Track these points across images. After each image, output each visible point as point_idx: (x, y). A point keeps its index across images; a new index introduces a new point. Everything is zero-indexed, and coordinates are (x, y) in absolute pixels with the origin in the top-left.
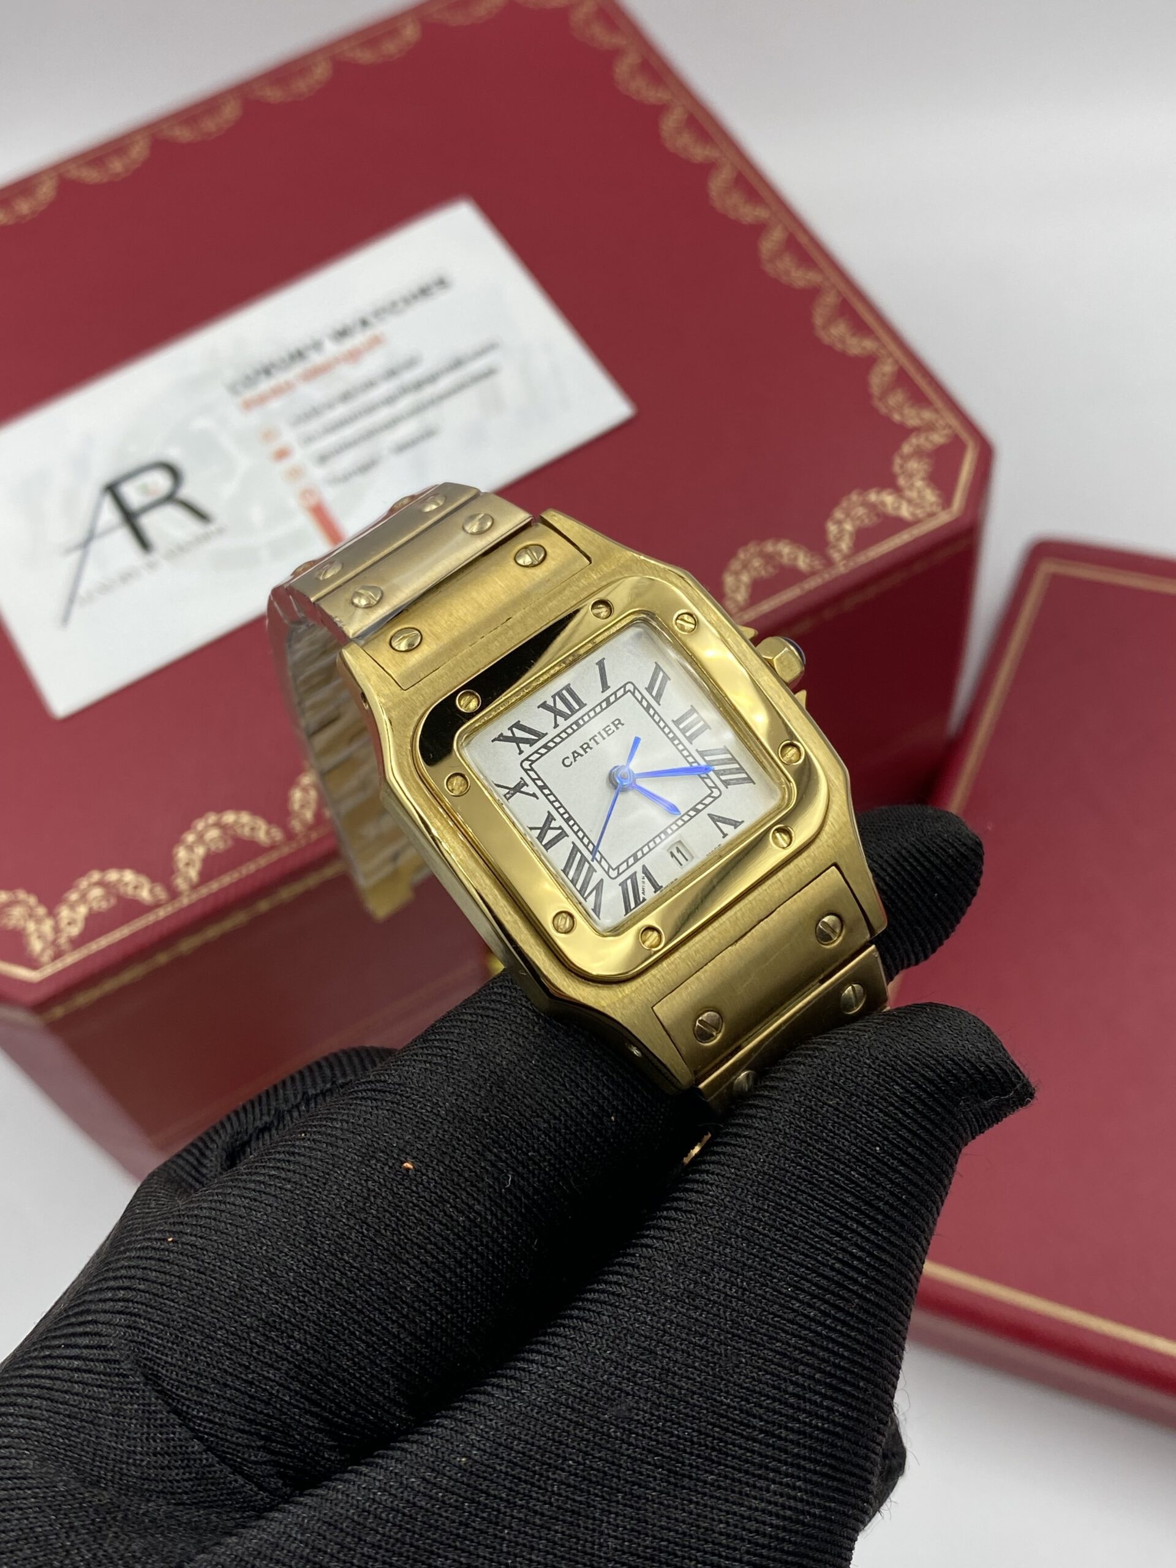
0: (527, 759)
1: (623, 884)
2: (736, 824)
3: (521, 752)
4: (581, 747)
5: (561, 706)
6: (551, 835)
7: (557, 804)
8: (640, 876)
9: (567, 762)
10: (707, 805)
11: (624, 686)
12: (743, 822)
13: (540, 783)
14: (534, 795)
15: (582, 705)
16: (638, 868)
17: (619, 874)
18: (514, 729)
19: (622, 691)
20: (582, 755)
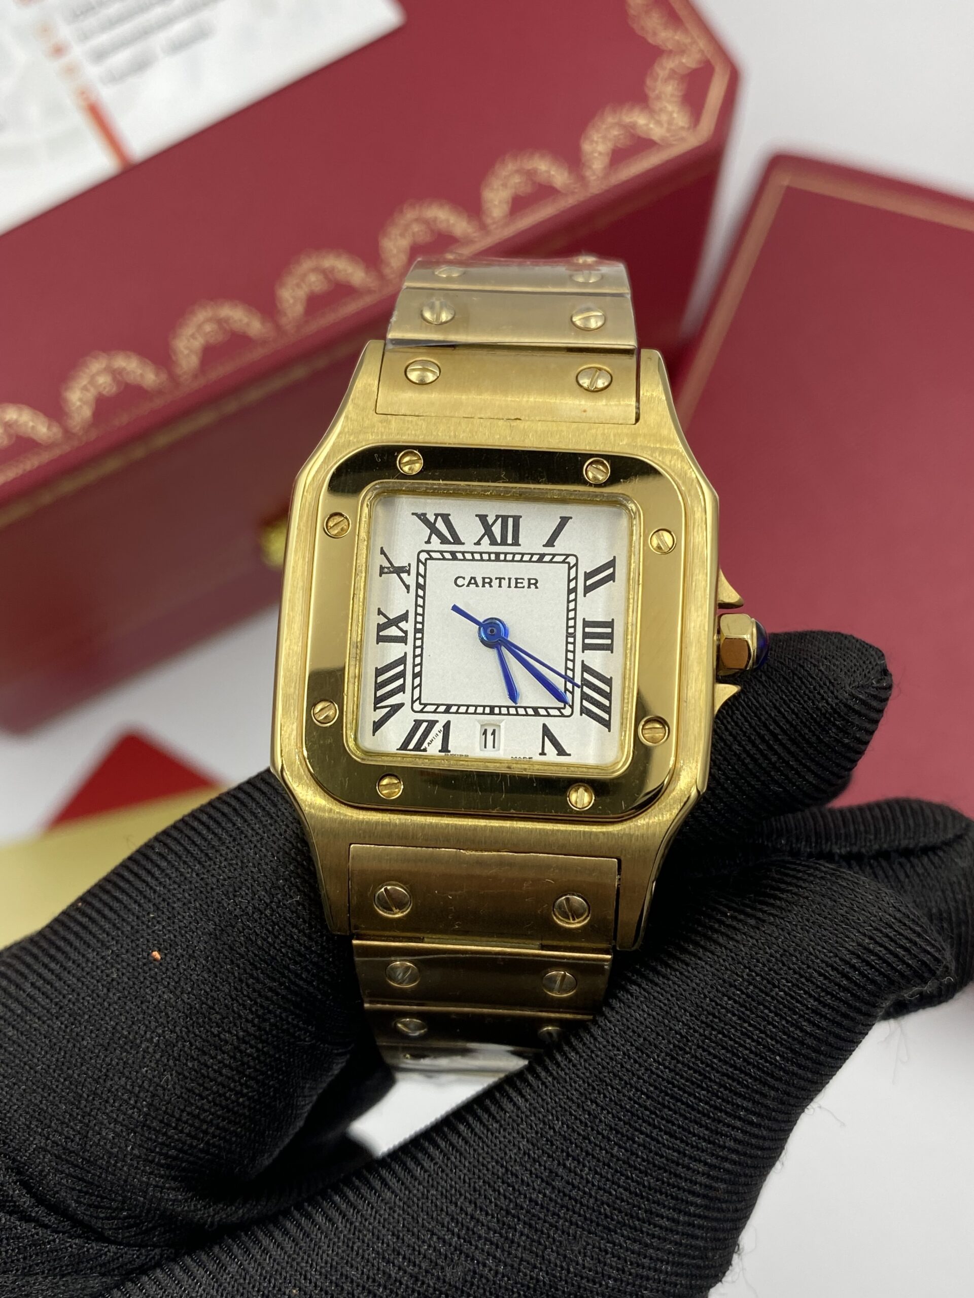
0: (428, 552)
1: (418, 723)
2: (561, 752)
3: (428, 542)
4: (484, 579)
5: (497, 530)
6: (393, 631)
7: (420, 610)
8: (439, 727)
9: (460, 582)
10: (549, 715)
11: (568, 556)
12: (569, 755)
13: (421, 581)
14: (408, 587)
15: (516, 543)
16: (442, 719)
17: (421, 711)
18: (439, 518)
19: (561, 558)
20: (477, 586)
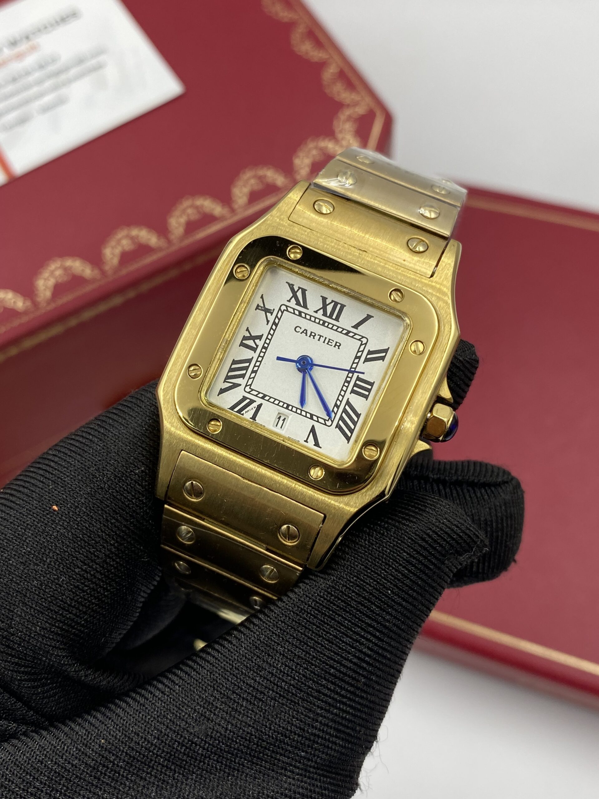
0: (287, 306)
1: (244, 398)
2: (317, 444)
3: (289, 301)
4: (312, 332)
5: (329, 308)
6: (250, 343)
7: (270, 337)
8: (255, 405)
9: (298, 329)
10: (318, 421)
11: (363, 337)
12: (321, 448)
13: (277, 321)
14: (268, 322)
15: (337, 319)
16: (259, 401)
17: (249, 393)
18: (300, 290)
19: (359, 337)
20: (306, 335)
